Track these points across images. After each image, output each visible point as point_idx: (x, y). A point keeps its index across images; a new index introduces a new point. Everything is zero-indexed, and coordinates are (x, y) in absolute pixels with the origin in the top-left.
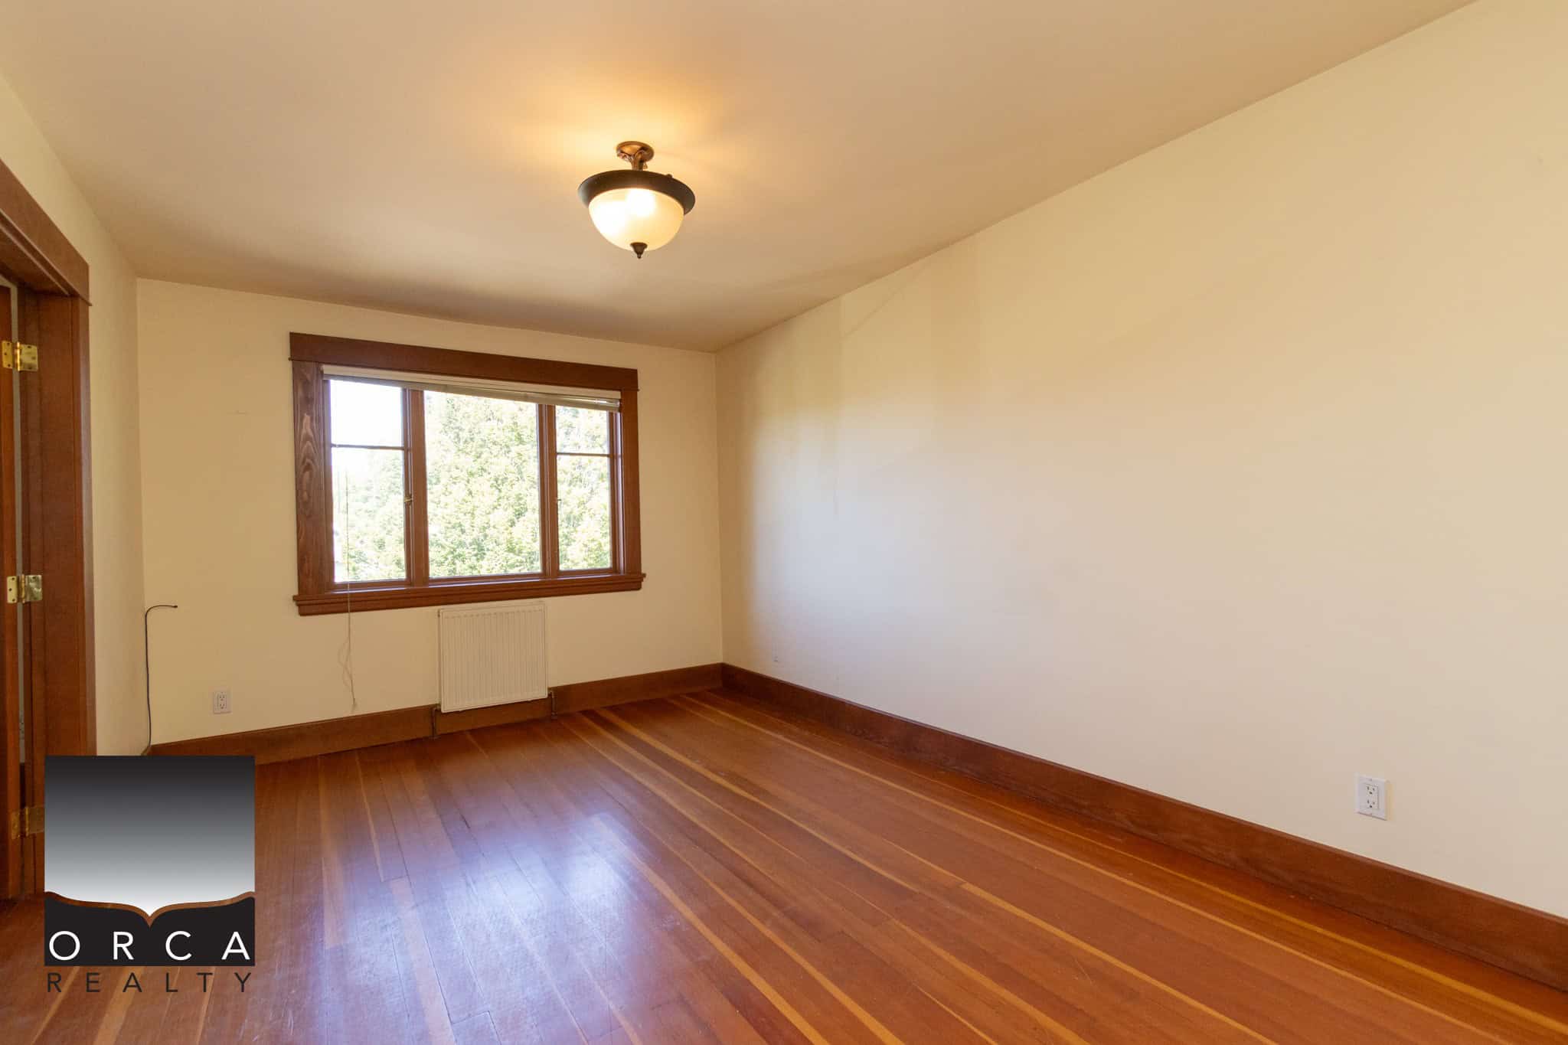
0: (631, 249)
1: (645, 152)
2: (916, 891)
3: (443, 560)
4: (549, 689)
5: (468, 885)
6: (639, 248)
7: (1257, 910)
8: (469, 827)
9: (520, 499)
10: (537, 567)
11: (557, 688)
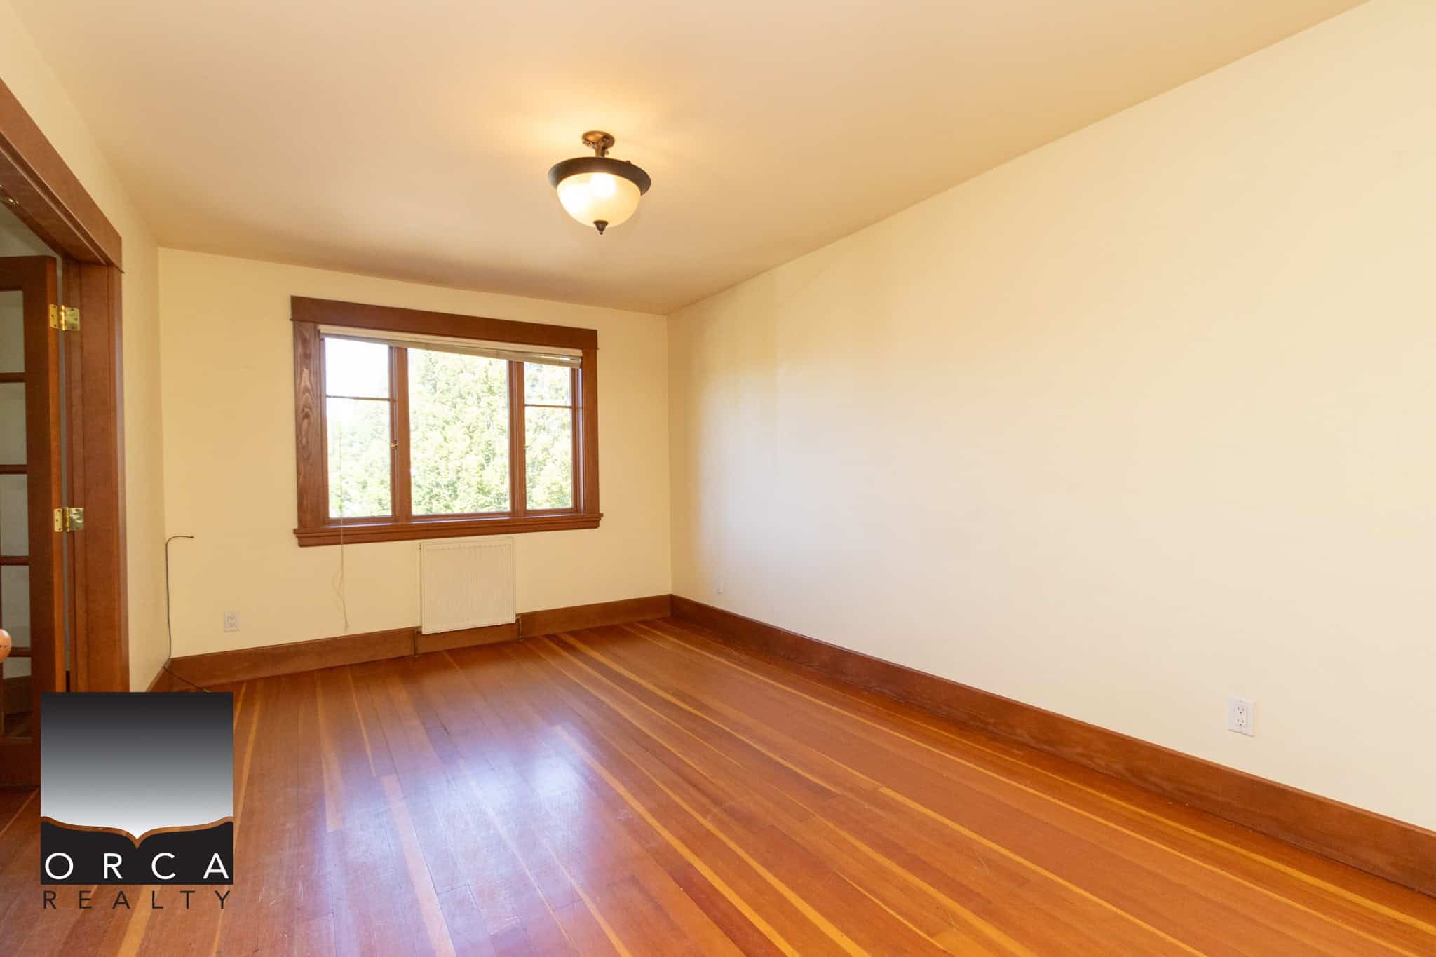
0: (594, 226)
1: (606, 141)
2: (839, 792)
3: (421, 499)
4: (517, 615)
5: (448, 781)
6: (601, 225)
7: (1137, 813)
8: (448, 733)
9: (490, 445)
10: (506, 506)
11: (522, 614)
